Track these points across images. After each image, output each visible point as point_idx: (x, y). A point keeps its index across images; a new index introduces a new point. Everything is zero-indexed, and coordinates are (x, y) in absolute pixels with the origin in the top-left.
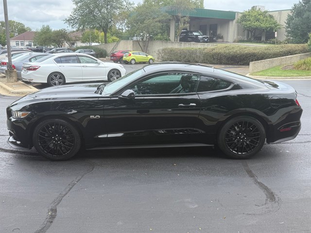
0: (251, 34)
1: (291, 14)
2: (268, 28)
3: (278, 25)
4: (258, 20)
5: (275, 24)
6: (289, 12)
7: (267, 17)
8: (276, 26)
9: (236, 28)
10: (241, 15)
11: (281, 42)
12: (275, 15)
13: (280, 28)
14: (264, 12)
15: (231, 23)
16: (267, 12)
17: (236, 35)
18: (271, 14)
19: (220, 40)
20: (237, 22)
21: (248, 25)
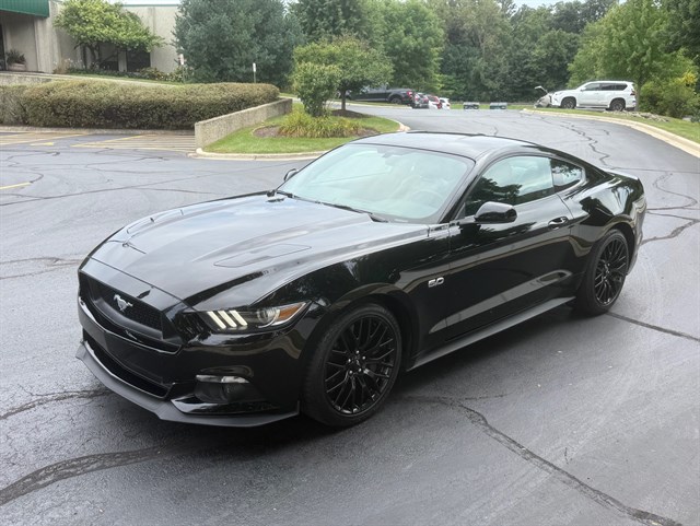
0: (93, 54)
1: (180, 15)
2: (135, 43)
3: (154, 37)
4: (107, 23)
5: (146, 34)
6: (176, 10)
7: (125, 17)
8: (150, 39)
9: (55, 40)
10: (64, 7)
11: (167, 76)
12: (142, 13)
13: (158, 44)
14: (116, 5)
15: (39, 25)
16: (122, 6)
17: (56, 56)
18: (132, 10)
19: (17, 66)
20: (57, 24)
21: (89, 34)
